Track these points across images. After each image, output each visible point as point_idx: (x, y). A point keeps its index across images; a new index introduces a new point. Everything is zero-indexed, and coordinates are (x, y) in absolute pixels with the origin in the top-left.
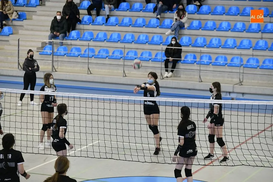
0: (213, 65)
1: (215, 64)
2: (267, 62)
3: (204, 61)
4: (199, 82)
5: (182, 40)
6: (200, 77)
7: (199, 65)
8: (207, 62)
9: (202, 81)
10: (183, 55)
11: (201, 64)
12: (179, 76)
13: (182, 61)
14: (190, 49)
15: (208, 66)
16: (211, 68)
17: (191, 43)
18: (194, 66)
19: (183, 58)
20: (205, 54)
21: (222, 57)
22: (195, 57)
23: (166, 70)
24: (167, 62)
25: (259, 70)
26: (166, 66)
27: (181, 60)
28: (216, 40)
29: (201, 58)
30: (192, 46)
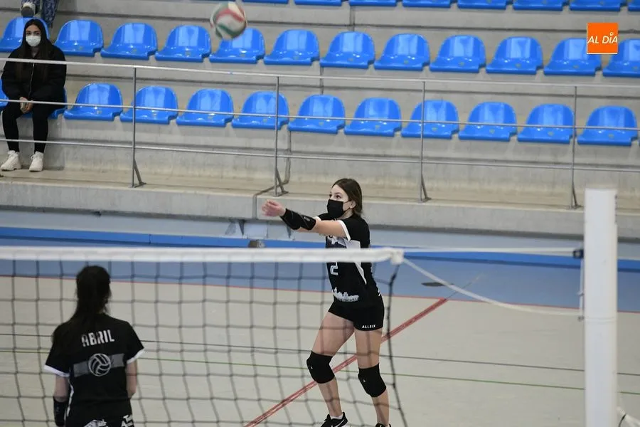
0: (179, 124)
1: (189, 122)
2: (371, 112)
3: (147, 112)
4: (134, 185)
5: (64, 36)
6: (135, 167)
7: (131, 125)
8: (160, 113)
9: (141, 184)
10: (71, 88)
11: (136, 121)
12: (57, 164)
13: (66, 112)
14: (98, 65)
15: (163, 127)
16: (174, 134)
17: (98, 46)
18: (114, 128)
19: (71, 101)
20: (152, 86)
21: (212, 95)
22: (115, 97)
23: (8, 142)
24: (12, 114)
25: (346, 138)
26: (11, 131)
27: (64, 106)
28: (190, 32)
29: (138, 99)
30: (104, 56)
